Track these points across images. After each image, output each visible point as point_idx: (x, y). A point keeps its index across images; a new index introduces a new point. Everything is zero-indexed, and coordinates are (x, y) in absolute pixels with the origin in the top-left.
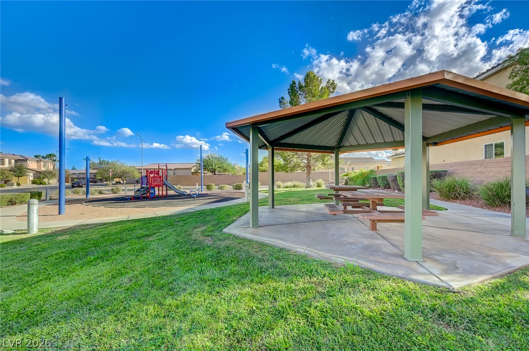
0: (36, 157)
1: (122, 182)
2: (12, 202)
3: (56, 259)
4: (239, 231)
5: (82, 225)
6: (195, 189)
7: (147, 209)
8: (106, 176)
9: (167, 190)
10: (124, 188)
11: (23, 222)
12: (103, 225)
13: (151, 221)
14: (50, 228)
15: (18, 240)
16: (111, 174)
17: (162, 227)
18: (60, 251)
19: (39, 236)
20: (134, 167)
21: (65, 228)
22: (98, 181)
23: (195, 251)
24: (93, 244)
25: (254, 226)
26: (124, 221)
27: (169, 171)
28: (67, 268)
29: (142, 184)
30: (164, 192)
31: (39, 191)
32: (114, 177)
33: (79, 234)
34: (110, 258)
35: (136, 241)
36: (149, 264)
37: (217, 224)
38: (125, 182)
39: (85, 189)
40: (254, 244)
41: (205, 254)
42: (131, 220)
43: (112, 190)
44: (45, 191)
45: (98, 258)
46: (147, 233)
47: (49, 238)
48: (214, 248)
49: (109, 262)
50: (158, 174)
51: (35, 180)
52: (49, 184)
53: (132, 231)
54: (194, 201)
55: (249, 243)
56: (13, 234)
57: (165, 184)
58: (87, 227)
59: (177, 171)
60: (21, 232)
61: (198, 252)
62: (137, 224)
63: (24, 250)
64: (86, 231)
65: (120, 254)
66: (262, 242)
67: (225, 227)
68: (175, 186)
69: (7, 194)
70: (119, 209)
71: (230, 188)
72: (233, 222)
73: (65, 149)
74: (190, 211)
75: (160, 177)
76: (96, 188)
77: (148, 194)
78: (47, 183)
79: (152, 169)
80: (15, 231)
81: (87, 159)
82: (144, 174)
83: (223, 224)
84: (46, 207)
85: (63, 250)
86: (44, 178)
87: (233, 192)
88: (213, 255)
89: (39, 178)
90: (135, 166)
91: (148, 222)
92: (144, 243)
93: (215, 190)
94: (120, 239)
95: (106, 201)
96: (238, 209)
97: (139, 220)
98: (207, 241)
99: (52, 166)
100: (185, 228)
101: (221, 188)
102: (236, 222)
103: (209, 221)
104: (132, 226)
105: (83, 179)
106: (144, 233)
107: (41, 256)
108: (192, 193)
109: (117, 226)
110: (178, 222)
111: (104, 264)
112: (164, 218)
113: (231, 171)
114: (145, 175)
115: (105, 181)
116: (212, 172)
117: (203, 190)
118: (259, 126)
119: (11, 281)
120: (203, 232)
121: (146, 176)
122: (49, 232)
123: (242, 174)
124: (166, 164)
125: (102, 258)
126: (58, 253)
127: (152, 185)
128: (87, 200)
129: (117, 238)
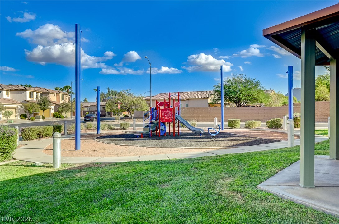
0: (56, 89)
1: (129, 116)
2: (40, 135)
3: (77, 197)
4: (283, 190)
5: (96, 163)
6: (213, 125)
7: (157, 150)
8: (115, 109)
9: (179, 126)
10: (132, 123)
11: (49, 155)
12: (115, 165)
13: (164, 165)
14: (70, 164)
15: (47, 173)
16: (119, 106)
17: (177, 174)
18: (80, 189)
19: (62, 171)
20: (142, 98)
21: (81, 165)
22: (107, 114)
23: (221, 210)
24: (108, 185)
25: (306, 185)
26: (134, 162)
27: (181, 102)
28: (87, 207)
29: (151, 119)
30: (175, 129)
31: (59, 124)
32: (122, 109)
33: (94, 172)
34: (125, 204)
35: (149, 187)
36: (166, 218)
37: (249, 177)
38: (133, 115)
39: (96, 123)
40: (309, 212)
41: (235, 216)
42: (142, 161)
43: (121, 125)
44: (63, 125)
45: (113, 201)
46: (161, 179)
47: (70, 174)
48: (247, 210)
49: (124, 208)
50: (169, 105)
51: (55, 113)
52: (66, 117)
53: (144, 175)
54: (212, 142)
55: (301, 210)
56: (43, 166)
57: (177, 118)
58: (101, 166)
59: (191, 102)
60: (48, 165)
61: (225, 212)
62: (149, 167)
63: (52, 184)
64: (100, 170)
65: (134, 200)
66: (324, 211)
67: (261, 182)
68: (188, 121)
69: (37, 127)
70: (128, 148)
71: (262, 125)
72: (272, 175)
73: (80, 80)
74: (209, 155)
75: (171, 110)
76: (106, 123)
77: (158, 132)
78: (64, 117)
79: (162, 99)
80: (44, 163)
81: (98, 90)
82: (153, 105)
83: (258, 178)
84: (65, 141)
85: (83, 188)
86: (62, 111)
87: (268, 132)
88: (246, 219)
89: (58, 111)
90: (143, 96)
91: (161, 165)
92: (158, 191)
93: (240, 128)
94: (133, 183)
95: (116, 137)
96: (279, 158)
97: (150, 162)
98: (236, 199)
99: (68, 98)
100: (205, 177)
101: (249, 126)
102: (276, 176)
103: (237, 172)
104: (144, 168)
105: (94, 111)
106: (158, 179)
107: (65, 191)
108: (210, 131)
109: (129, 167)
110: (196, 168)
111: (120, 210)
112: (179, 162)
113: (263, 100)
114: (155, 107)
115: (113, 115)
116: (236, 102)
117: (224, 127)
118: (317, 28)
119: (45, 213)
120: (230, 186)
121: (156, 109)
122: (69, 167)
123: (280, 105)
124: (179, 93)
125: (117, 202)
126: (79, 191)
127: (162, 119)
128: (98, 135)
129: (130, 182)
